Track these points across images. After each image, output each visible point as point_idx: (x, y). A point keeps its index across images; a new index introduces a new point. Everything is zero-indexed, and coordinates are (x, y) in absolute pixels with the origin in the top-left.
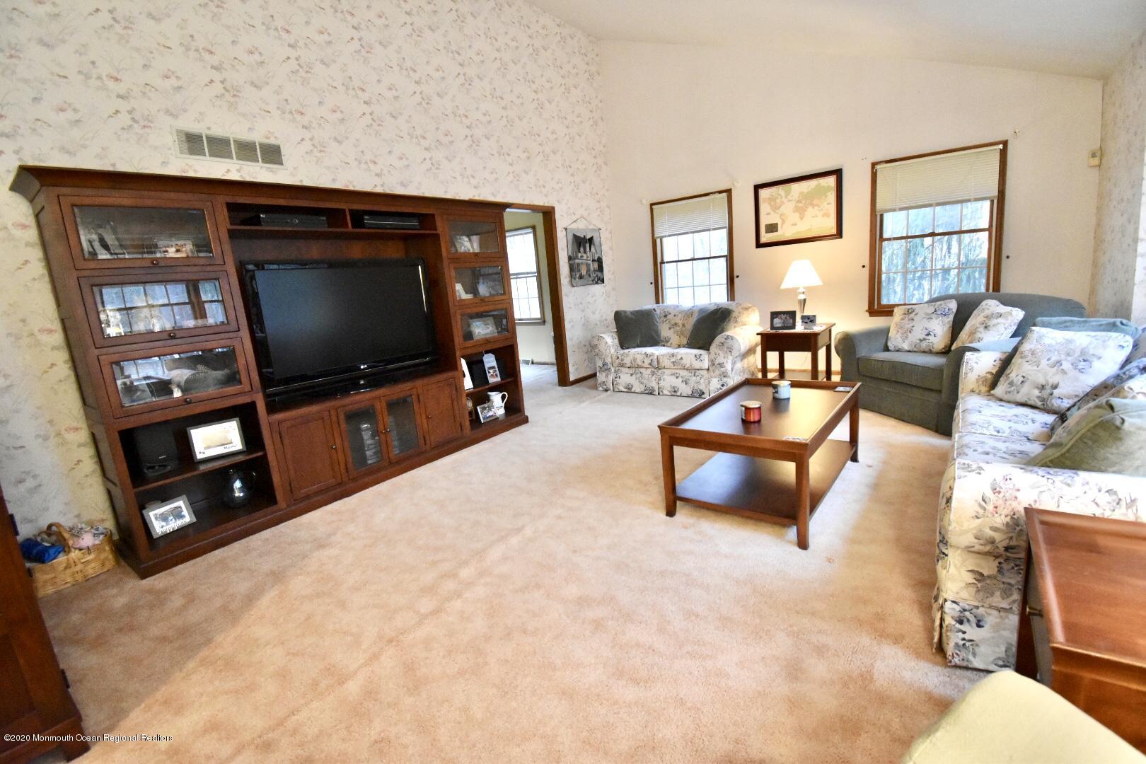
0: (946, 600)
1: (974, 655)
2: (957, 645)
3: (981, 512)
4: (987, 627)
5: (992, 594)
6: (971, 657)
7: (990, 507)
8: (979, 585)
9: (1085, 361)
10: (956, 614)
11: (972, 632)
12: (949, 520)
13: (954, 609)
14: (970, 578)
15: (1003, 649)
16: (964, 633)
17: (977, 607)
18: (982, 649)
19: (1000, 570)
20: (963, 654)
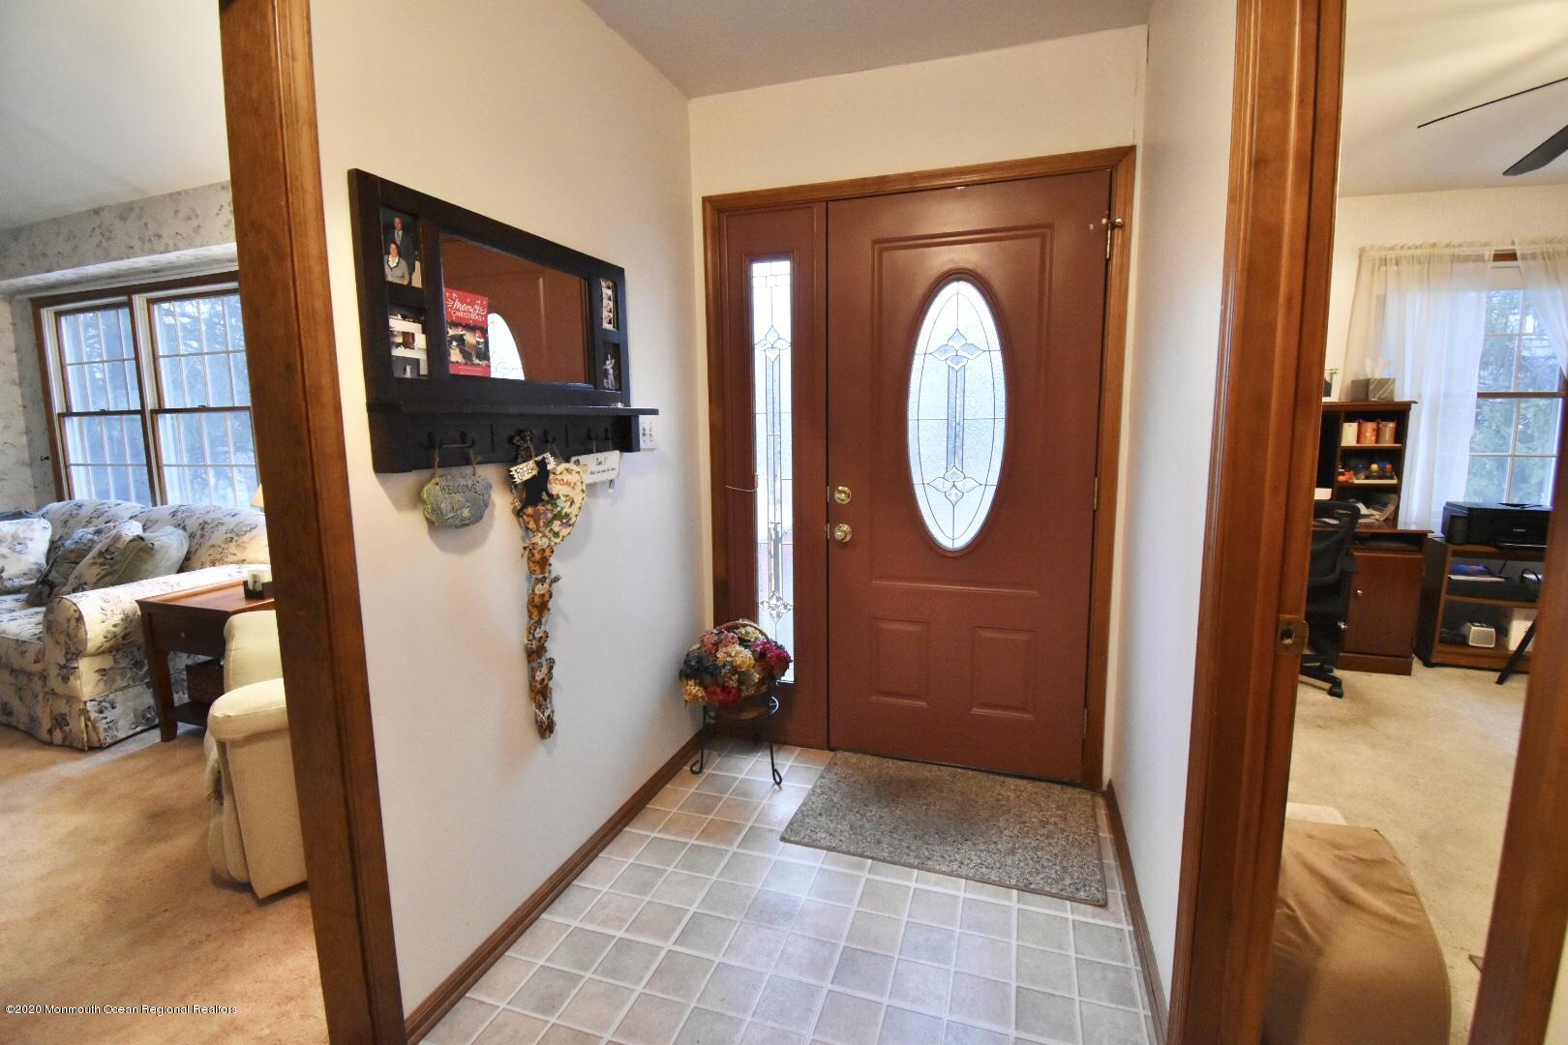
0: (85, 702)
1: (117, 730)
2: (105, 730)
3: (104, 617)
4: (118, 705)
5: (115, 681)
6: (116, 733)
7: (109, 613)
8: (105, 678)
9: (20, 544)
10: (97, 708)
11: (110, 715)
12: (86, 631)
13: (94, 705)
14: (97, 676)
15: (132, 715)
16: (106, 718)
17: (107, 696)
18: (121, 723)
19: (116, 661)
20: (111, 733)
